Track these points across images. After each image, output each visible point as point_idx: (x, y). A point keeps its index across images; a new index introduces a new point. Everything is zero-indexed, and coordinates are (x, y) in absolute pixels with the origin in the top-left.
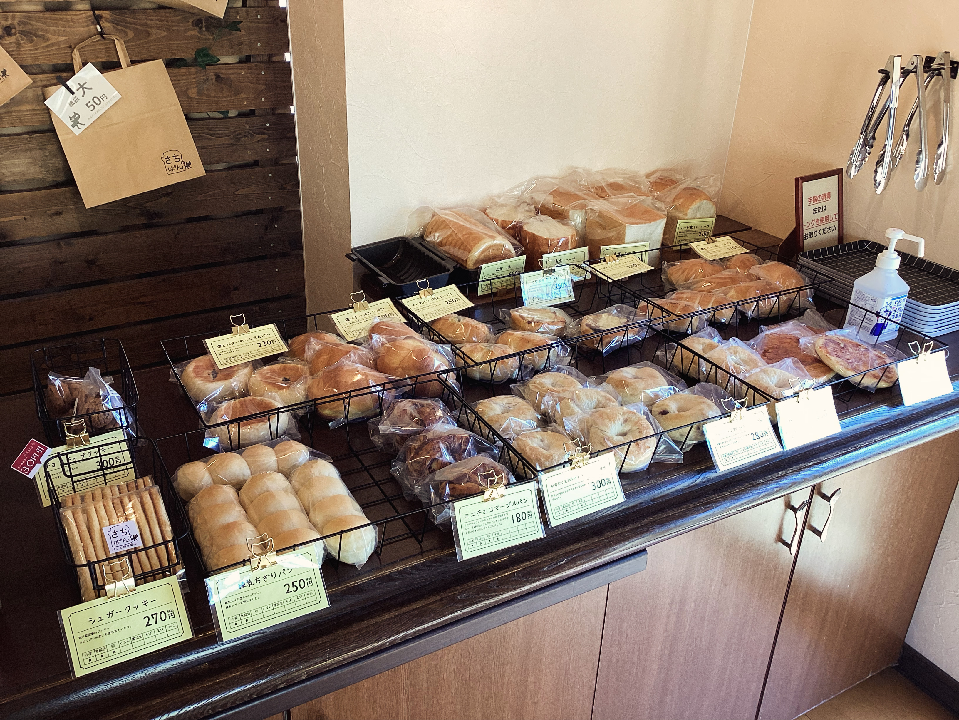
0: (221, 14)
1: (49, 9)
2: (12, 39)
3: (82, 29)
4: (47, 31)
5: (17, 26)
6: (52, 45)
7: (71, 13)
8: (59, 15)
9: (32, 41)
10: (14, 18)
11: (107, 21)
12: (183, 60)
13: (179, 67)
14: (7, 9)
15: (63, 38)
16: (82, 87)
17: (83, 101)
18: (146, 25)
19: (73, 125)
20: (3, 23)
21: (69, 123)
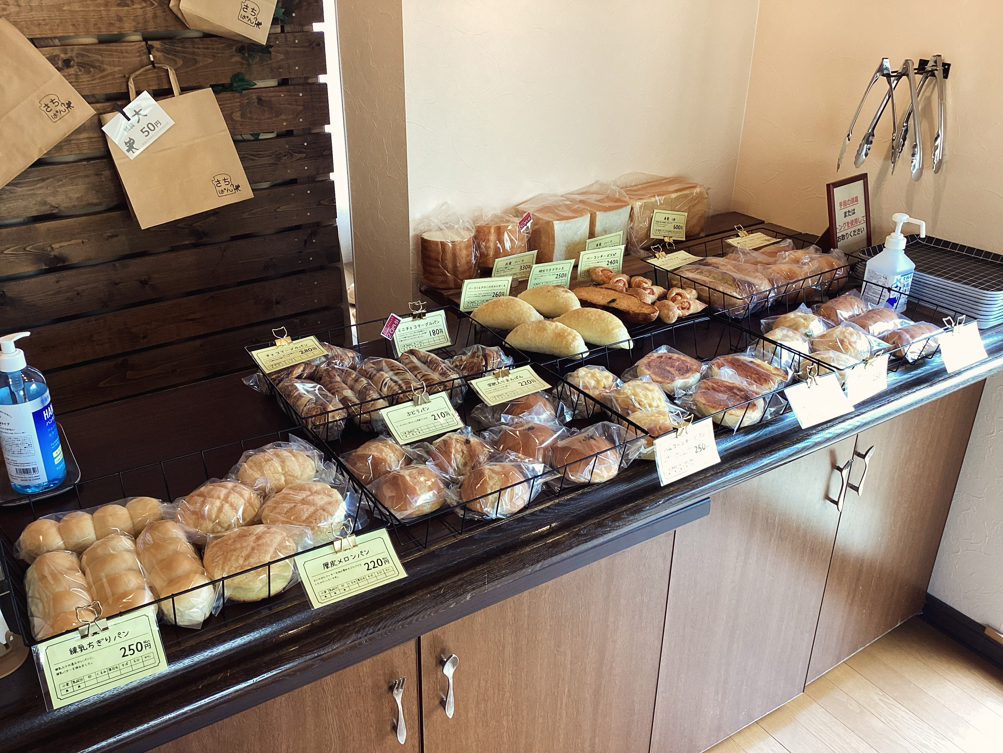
0: (263, 41)
2: (72, 71)
3: (135, 59)
4: (102, 62)
5: (75, 59)
6: (108, 75)
7: (124, 44)
8: (113, 46)
9: (89, 72)
10: (72, 50)
11: (157, 50)
12: (224, 85)
13: (226, 91)
14: (65, 42)
15: (117, 69)
16: (137, 114)
17: (138, 127)
18: (194, 53)
19: (128, 151)
20: (62, 56)
21: (125, 148)
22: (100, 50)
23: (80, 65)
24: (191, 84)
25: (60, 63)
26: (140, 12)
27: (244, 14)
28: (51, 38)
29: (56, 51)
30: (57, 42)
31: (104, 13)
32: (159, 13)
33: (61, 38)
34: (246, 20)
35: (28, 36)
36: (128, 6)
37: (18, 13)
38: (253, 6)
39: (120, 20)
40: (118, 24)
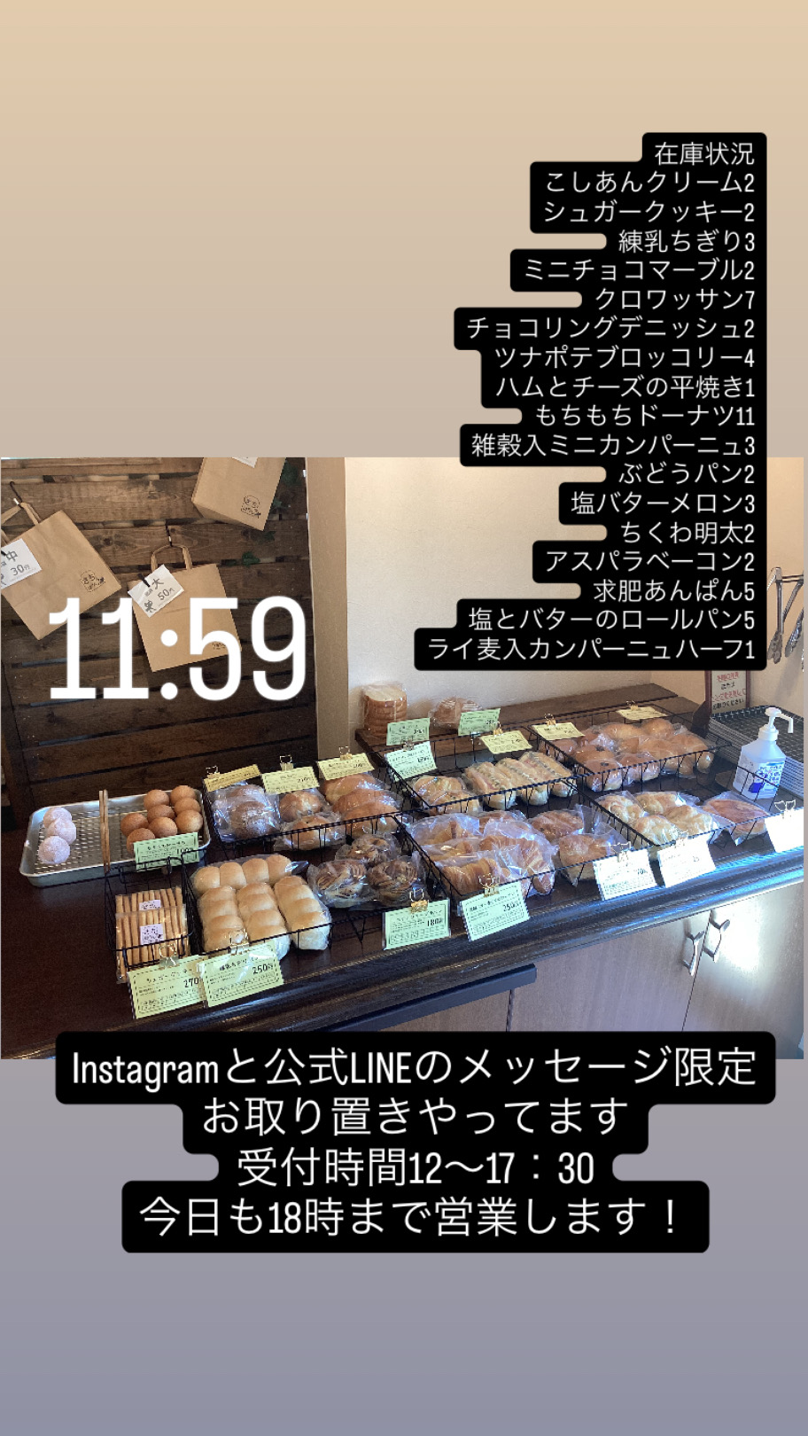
0: (261, 528)
1: (139, 524)
2: (110, 548)
3: (160, 539)
4: (135, 542)
5: (114, 538)
6: (138, 551)
7: (152, 528)
8: (146, 529)
9: (124, 549)
10: (111, 532)
11: (179, 533)
12: (234, 560)
13: (231, 566)
14: (107, 525)
15: (145, 547)
16: (156, 582)
17: (155, 593)
18: (207, 536)
19: (147, 610)
20: (105, 536)
21: (145, 608)
22: (134, 532)
23: (119, 543)
24: (205, 559)
25: (102, 542)
26: (165, 503)
27: (246, 506)
28: (97, 523)
29: (100, 532)
30: (101, 525)
31: (137, 505)
32: (180, 503)
33: (103, 523)
34: (247, 511)
35: (77, 521)
36: (155, 498)
37: (71, 503)
38: (255, 500)
39: (149, 509)
40: (148, 513)
